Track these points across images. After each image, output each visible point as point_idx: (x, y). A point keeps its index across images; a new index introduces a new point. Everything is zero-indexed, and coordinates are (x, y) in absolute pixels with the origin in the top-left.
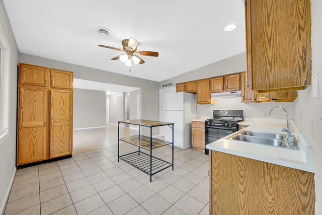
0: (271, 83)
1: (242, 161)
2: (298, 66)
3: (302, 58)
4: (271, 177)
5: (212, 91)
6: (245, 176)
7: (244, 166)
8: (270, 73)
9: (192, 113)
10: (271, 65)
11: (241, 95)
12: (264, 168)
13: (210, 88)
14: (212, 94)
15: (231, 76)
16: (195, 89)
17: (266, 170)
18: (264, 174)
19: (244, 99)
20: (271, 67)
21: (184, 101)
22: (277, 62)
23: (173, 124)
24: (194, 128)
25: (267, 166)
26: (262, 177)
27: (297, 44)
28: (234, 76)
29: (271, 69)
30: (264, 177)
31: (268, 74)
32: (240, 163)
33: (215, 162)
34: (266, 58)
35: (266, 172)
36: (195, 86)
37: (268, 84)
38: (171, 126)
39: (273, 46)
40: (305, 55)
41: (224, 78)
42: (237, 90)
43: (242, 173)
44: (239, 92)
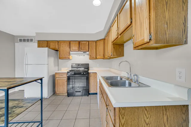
0: (167, 40)
1: (148, 110)
2: (182, 29)
3: (184, 24)
4: (167, 116)
5: (71, 50)
6: (150, 123)
7: (149, 114)
8: (166, 31)
9: (55, 66)
10: (167, 25)
11: (89, 55)
12: (163, 110)
13: (70, 48)
14: (71, 53)
15: (84, 42)
16: (57, 47)
17: (164, 112)
18: (163, 114)
19: (91, 57)
20: (167, 26)
21: (48, 56)
22: (171, 23)
23: (41, 79)
24: (57, 79)
25: (165, 107)
26: (161, 118)
27: (181, 13)
28: (85, 42)
29: (167, 28)
30: (163, 117)
31: (165, 32)
32: (146, 112)
33: (123, 118)
34: (164, 18)
35: (164, 114)
36: (57, 45)
37: (165, 40)
38: (40, 81)
39: (169, 9)
40: (185, 22)
41: (79, 42)
42: (87, 51)
43: (147, 121)
44: (88, 53)
